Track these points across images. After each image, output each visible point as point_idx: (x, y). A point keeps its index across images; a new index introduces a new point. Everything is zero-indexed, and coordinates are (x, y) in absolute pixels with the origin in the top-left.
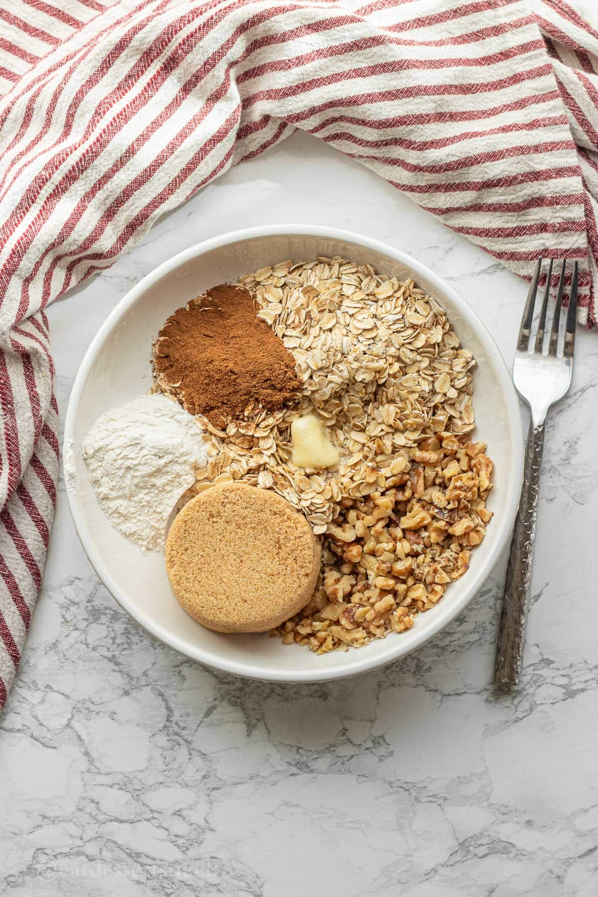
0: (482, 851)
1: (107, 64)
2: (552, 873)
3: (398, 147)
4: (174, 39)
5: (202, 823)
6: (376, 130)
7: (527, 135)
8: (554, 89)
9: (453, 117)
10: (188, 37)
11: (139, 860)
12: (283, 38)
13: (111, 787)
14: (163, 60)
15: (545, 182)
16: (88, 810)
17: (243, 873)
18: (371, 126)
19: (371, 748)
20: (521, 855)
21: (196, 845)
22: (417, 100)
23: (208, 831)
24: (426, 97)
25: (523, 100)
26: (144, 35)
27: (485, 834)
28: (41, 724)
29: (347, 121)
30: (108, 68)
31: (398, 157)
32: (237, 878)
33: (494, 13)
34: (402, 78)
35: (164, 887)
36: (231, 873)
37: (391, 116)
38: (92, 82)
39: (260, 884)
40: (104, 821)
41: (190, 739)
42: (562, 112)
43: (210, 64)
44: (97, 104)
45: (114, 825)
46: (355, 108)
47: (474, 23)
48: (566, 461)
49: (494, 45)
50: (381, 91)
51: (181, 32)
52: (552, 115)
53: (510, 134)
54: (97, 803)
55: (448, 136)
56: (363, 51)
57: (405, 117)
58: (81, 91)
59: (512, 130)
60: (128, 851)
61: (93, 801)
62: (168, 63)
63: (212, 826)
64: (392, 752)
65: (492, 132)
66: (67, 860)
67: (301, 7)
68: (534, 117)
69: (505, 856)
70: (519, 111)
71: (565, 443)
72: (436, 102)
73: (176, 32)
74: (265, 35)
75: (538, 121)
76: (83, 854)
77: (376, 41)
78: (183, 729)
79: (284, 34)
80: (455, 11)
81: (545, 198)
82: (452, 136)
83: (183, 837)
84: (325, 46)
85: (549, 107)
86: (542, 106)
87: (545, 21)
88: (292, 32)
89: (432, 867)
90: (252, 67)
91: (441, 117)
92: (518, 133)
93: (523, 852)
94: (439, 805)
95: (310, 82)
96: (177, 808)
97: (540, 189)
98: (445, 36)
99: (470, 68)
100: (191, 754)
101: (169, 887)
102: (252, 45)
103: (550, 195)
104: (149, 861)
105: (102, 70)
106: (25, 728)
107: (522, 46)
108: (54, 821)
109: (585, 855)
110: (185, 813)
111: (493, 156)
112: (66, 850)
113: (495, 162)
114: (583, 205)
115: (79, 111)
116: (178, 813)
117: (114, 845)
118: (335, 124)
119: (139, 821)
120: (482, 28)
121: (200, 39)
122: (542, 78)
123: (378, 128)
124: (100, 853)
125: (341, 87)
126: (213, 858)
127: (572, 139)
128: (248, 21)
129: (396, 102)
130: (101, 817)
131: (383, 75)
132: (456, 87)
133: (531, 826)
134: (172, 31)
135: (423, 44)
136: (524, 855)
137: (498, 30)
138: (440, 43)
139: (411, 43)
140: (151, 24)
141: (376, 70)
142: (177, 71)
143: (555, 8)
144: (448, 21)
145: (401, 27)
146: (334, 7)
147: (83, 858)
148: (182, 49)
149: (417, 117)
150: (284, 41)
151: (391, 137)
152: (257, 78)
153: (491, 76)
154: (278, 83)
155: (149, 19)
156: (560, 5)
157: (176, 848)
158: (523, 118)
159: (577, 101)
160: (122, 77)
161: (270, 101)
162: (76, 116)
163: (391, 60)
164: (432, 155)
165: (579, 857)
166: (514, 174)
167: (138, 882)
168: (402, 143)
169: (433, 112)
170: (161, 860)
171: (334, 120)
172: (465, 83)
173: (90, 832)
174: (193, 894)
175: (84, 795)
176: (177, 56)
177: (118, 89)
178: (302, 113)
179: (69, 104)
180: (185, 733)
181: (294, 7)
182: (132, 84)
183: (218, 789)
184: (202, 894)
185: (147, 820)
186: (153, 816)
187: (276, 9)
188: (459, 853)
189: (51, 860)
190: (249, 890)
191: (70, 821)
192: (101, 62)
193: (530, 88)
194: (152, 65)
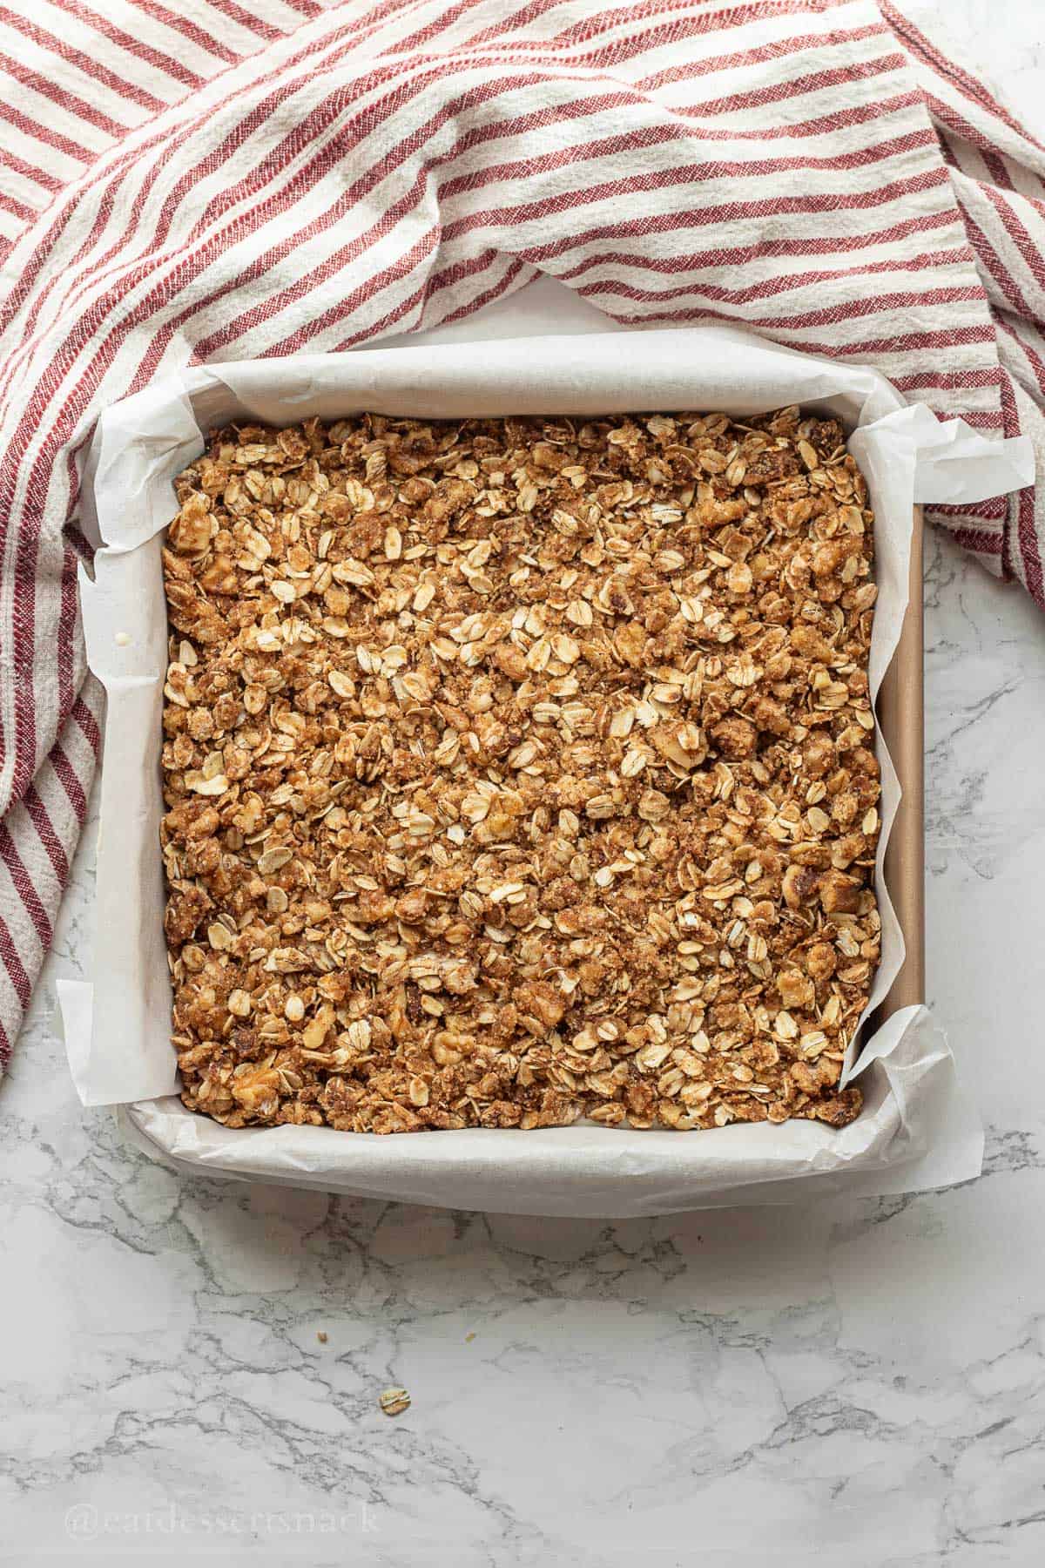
0: (825, 1424)
1: (233, 141)
2: (935, 1460)
4: (343, 112)
5: (384, 1376)
6: (667, 276)
7: (908, 277)
8: (951, 208)
9: (790, 247)
10: (365, 112)
11: (283, 1431)
12: (519, 126)
13: (240, 1315)
14: (323, 145)
15: (938, 351)
16: (203, 1352)
17: (447, 1455)
18: (657, 268)
19: (650, 1260)
20: (888, 1431)
21: (372, 1409)
22: (731, 226)
24: (745, 221)
25: (902, 226)
26: (295, 102)
27: (829, 1398)
28: (131, 1216)
29: (619, 261)
30: (234, 147)
32: (438, 1462)
33: (856, 87)
34: (706, 191)
35: (321, 1476)
36: (429, 1455)
37: (689, 252)
38: (206, 167)
39: (473, 1472)
40: (228, 1369)
41: (365, 1241)
42: (962, 245)
43: (396, 157)
44: (211, 198)
45: (245, 1376)
46: (632, 240)
47: (825, 102)
48: (965, 809)
49: (856, 138)
50: (673, 211)
51: (355, 103)
52: (949, 247)
53: (883, 274)
54: (218, 1341)
56: (645, 149)
57: (710, 253)
58: (189, 178)
59: (884, 269)
60: (266, 1417)
61: (211, 1338)
62: (331, 150)
63: (399, 1380)
64: (685, 1266)
65: (854, 271)
66: (169, 1429)
67: (548, 79)
68: (919, 251)
69: (860, 1433)
70: (896, 243)
71: (963, 782)
72: (762, 227)
73: (347, 103)
74: (487, 122)
75: (926, 257)
76: (194, 1421)
77: (667, 133)
78: (357, 1225)
79: (520, 120)
80: (796, 85)
81: (938, 374)
83: (353, 1396)
84: (585, 140)
85: (943, 235)
86: (931, 233)
87: (939, 102)
88: (533, 116)
89: (746, 1449)
90: (468, 172)
91: (768, 248)
92: (895, 274)
93: (891, 1427)
94: (758, 1350)
95: (562, 198)
96: (346, 1350)
97: (931, 361)
98: (778, 123)
100: (366, 1266)
101: (330, 1475)
102: (466, 136)
103: (946, 372)
104: (300, 1434)
105: (224, 150)
106: (105, 1221)
107: (901, 140)
108: (149, 1368)
109: (988, 1432)
110: (356, 1359)
111: (855, 309)
112: (167, 1415)
113: (858, 319)
114: (998, 388)
115: (181, 208)
116: (345, 1359)
117: (242, 1407)
118: (598, 267)
119: (284, 1370)
120: (837, 110)
121: (384, 117)
122: (933, 190)
123: (669, 271)
124: (222, 1420)
125: (611, 208)
126: (400, 1430)
127: (980, 284)
128: (463, 97)
129: (697, 229)
130: (223, 1364)
131: (676, 187)
132: (798, 201)
133: (904, 1386)
134: (340, 100)
135: (743, 136)
136: (890, 1432)
137: (862, 115)
138: (771, 134)
139: (722, 135)
140: (308, 86)
141: (663, 179)
142: (343, 165)
143: (954, 84)
144: (785, 101)
145: (707, 109)
146: (601, 77)
147: (195, 1428)
148: (354, 129)
149: (730, 254)
150: (520, 131)
151: (689, 284)
152: (473, 190)
153: (853, 186)
154: (511, 199)
155: (306, 79)
156: (963, 79)
157: (342, 1413)
158: (903, 252)
159: (984, 231)
160: (255, 164)
161: (499, 226)
162: (176, 214)
163: (690, 163)
165: (978, 1436)
166: (888, 338)
167: (281, 1467)
168: (706, 291)
169: (756, 243)
170: (317, 1432)
171: (598, 260)
172: (813, 194)
173: (206, 1388)
174: (367, 1486)
175: (198, 1328)
176: (345, 140)
177: (247, 182)
178: (550, 246)
179: (166, 196)
180: (357, 1233)
181: (537, 78)
182: (270, 176)
183: (408, 1321)
184: (383, 1488)
185: (297, 1369)
186: (306, 1363)
187: (507, 80)
188: (789, 1427)
189: (144, 1430)
190: (455, 1481)
191: (174, 1368)
192: (224, 137)
193: (913, 207)
194: (305, 151)
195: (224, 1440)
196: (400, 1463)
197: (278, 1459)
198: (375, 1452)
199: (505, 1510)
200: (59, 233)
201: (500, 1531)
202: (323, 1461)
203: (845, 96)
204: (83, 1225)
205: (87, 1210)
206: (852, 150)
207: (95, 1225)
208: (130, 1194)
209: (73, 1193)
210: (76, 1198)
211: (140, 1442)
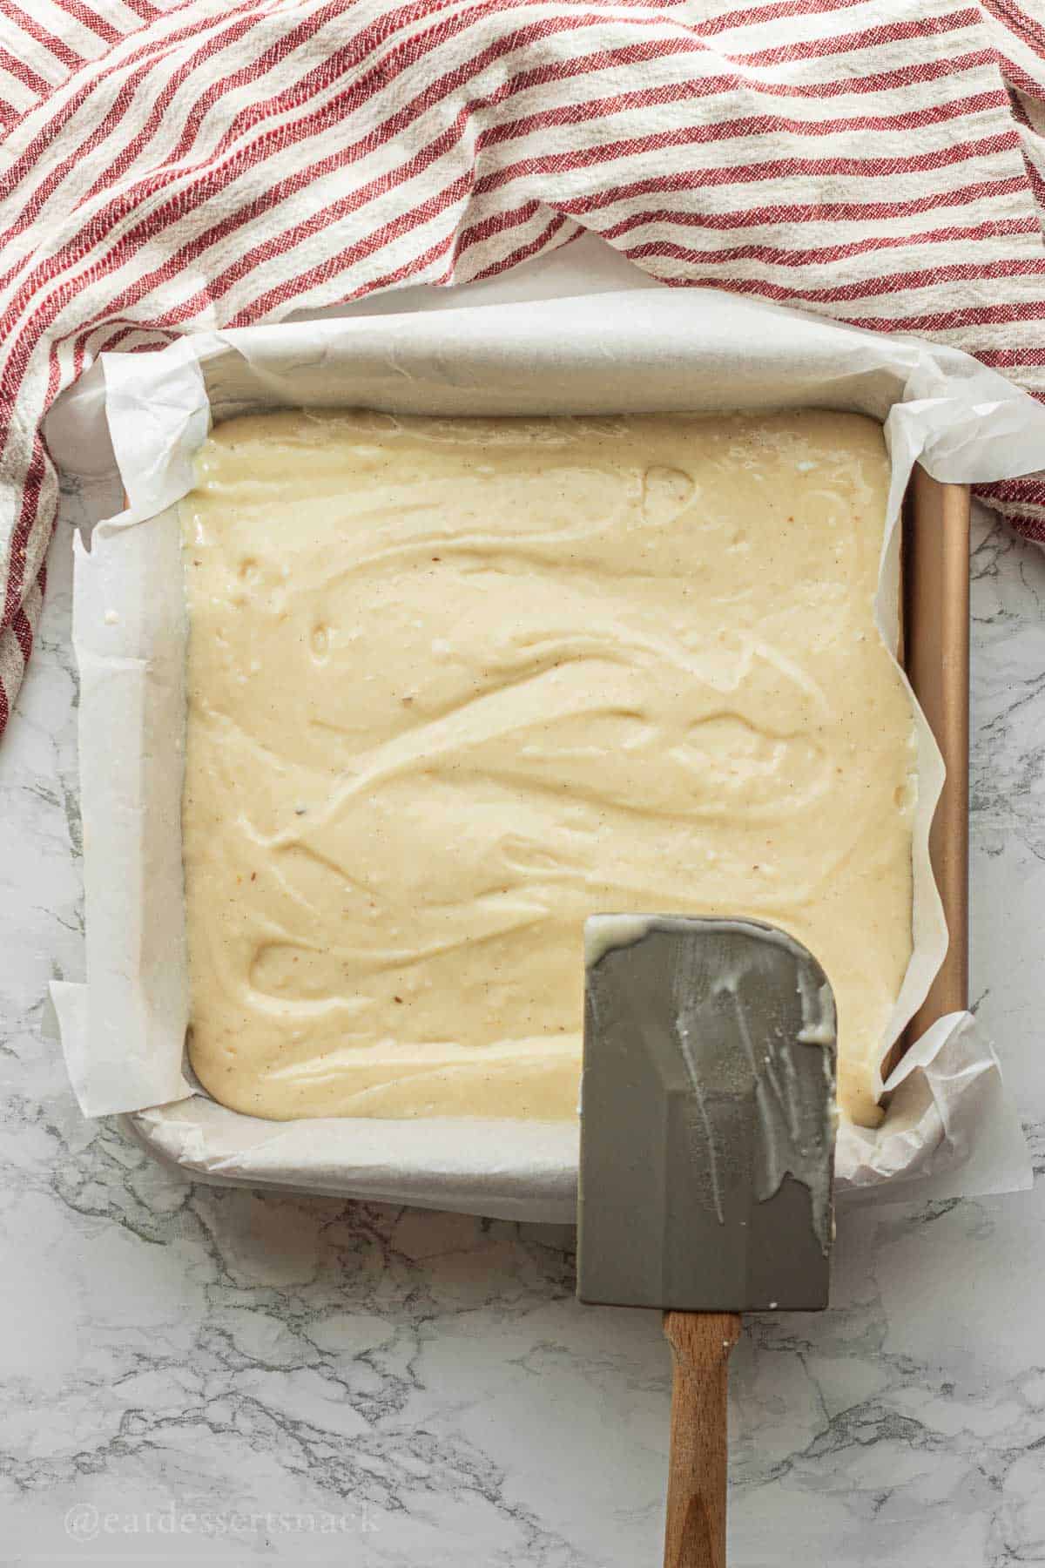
0: (868, 1433)
2: (983, 1472)
3: (755, 260)
4: (387, 39)
5: (405, 1376)
6: (718, 232)
7: (973, 247)
8: (1020, 174)
9: (850, 212)
10: (410, 41)
11: (297, 1433)
12: (571, 69)
13: (254, 1310)
14: (363, 72)
15: (999, 326)
16: (213, 1348)
17: (470, 1461)
18: (711, 225)
20: (933, 1441)
21: (393, 1410)
22: (789, 181)
23: (412, 1388)
24: (805, 178)
25: (968, 190)
27: (873, 1404)
28: (140, 1203)
29: (669, 220)
30: (271, 63)
31: (754, 278)
32: (459, 1467)
33: (927, 42)
34: (764, 145)
35: (337, 1480)
36: (451, 1459)
37: (745, 208)
38: (240, 78)
39: (496, 1478)
40: (240, 1366)
41: (386, 1233)
42: (1031, 212)
43: (437, 91)
44: (241, 109)
45: (258, 1374)
46: (684, 194)
47: (894, 56)
49: (924, 95)
50: (729, 165)
51: (401, 31)
52: (1015, 216)
53: (944, 244)
54: (230, 1337)
55: (840, 243)
56: (702, 99)
57: (767, 210)
58: (220, 87)
59: (947, 238)
60: (279, 1418)
61: (223, 1333)
62: (371, 79)
63: (420, 1380)
65: (915, 239)
66: (177, 1428)
67: (604, 20)
68: (984, 218)
69: (905, 1442)
70: (960, 207)
72: (822, 187)
73: (392, 30)
74: (536, 64)
75: (991, 225)
76: (204, 1420)
77: (726, 83)
78: (377, 1217)
79: (573, 63)
80: (864, 37)
81: (998, 352)
82: (848, 243)
83: (372, 1397)
84: (639, 87)
85: (1010, 204)
86: (998, 200)
87: (1010, 62)
88: (586, 59)
89: (785, 1457)
90: (512, 119)
91: (828, 211)
92: (958, 243)
93: (939, 1438)
94: (799, 1354)
95: (613, 147)
96: (364, 1348)
97: (991, 338)
98: (843, 75)
99: (879, 133)
100: (387, 1259)
101: (346, 1479)
102: (514, 80)
103: (1008, 348)
104: (315, 1436)
105: (260, 65)
106: (113, 1208)
107: (972, 100)
108: (157, 1364)
109: (1039, 1444)
110: (375, 1357)
111: (915, 280)
112: (175, 1413)
113: (918, 289)
115: (208, 117)
116: (363, 1357)
117: (254, 1407)
118: (647, 225)
119: (298, 1368)
120: (906, 65)
121: (429, 48)
122: (1002, 155)
123: (724, 228)
124: (233, 1420)
125: (662, 158)
126: (421, 1433)
128: (514, 35)
129: (753, 185)
130: (237, 1361)
131: (733, 139)
132: (855, 163)
133: (951, 1393)
134: (386, 26)
136: (937, 1442)
137: (932, 71)
138: (833, 89)
139: (781, 90)
141: (722, 131)
142: (381, 96)
143: (1028, 40)
144: (851, 53)
145: (770, 57)
146: (660, 19)
147: (205, 1427)
148: (397, 58)
149: (788, 211)
150: (571, 74)
151: (744, 244)
152: (516, 138)
153: (918, 145)
154: (559, 146)
157: (360, 1415)
158: (968, 219)
160: (291, 83)
161: (544, 174)
162: (203, 123)
163: (748, 115)
164: (813, 274)
165: (1029, 1448)
166: (949, 311)
167: (294, 1470)
168: (761, 253)
169: (816, 203)
170: (334, 1435)
171: (648, 217)
172: (870, 157)
173: (217, 1385)
174: (385, 1492)
175: (208, 1323)
176: (386, 69)
177: (280, 99)
178: (598, 196)
179: (194, 102)
180: (379, 1224)
181: (593, 20)
182: (305, 98)
183: (431, 1318)
184: (403, 1494)
185: (313, 1367)
186: (324, 1359)
187: (562, 20)
188: (830, 1434)
189: (151, 1430)
190: (478, 1487)
191: (184, 1365)
192: (262, 53)
193: (981, 171)
194: (345, 76)
195: (234, 1442)
196: (419, 1467)
197: (292, 1462)
198: (395, 1456)
199: (530, 1519)
200: (70, 115)
201: (524, 1539)
202: (339, 1464)
203: (915, 51)
204: (89, 1212)
205: (93, 1196)
206: (919, 108)
207: (103, 1213)
208: (139, 1181)
209: (79, 1178)
210: (83, 1183)
211: (146, 1442)
